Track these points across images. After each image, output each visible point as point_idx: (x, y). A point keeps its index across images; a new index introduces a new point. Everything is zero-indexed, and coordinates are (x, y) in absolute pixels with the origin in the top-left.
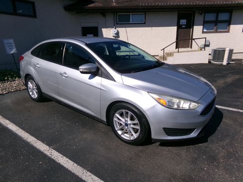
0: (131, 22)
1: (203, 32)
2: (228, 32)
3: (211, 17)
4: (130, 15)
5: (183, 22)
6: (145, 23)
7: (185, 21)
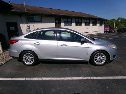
0: (35, 21)
1: (65, 26)
2: (72, 26)
3: (66, 20)
4: (34, 17)
5: (57, 21)
6: (42, 21)
7: (58, 21)
